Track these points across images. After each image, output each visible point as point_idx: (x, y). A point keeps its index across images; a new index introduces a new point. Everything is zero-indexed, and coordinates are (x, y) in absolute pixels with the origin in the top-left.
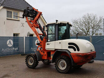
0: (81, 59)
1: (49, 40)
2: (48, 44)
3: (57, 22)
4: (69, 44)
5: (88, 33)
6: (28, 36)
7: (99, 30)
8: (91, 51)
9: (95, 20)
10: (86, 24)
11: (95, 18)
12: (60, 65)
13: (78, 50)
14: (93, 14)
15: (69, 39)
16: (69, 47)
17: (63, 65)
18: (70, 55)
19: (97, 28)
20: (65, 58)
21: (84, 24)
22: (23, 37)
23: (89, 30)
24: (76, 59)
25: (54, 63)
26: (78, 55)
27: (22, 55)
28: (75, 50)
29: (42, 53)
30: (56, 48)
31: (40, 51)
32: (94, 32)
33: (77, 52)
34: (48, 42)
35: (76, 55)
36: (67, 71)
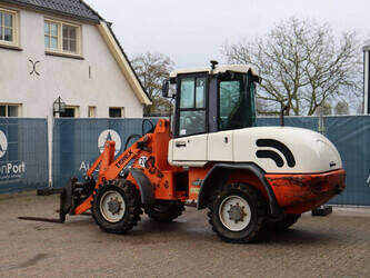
0: (302, 193)
1: (183, 132)
2: (178, 146)
3: (214, 68)
4: (260, 142)
5: (294, 102)
6: (54, 113)
7: (341, 89)
8: (331, 165)
9: (324, 46)
10: (287, 62)
11: (325, 39)
12: (227, 216)
13: (292, 163)
14: (315, 24)
15: (251, 126)
16: (260, 154)
17: (239, 216)
18: (265, 179)
19: (331, 82)
20: (245, 191)
21: (275, 65)
22: (45, 120)
23: (296, 89)
24: (284, 192)
25: (207, 210)
26: (291, 180)
27: (40, 193)
28: (280, 163)
29: (154, 179)
30: (210, 159)
31: (146, 171)
32: (319, 99)
33: (286, 169)
34: (178, 136)
35: (284, 179)
36: (253, 234)
